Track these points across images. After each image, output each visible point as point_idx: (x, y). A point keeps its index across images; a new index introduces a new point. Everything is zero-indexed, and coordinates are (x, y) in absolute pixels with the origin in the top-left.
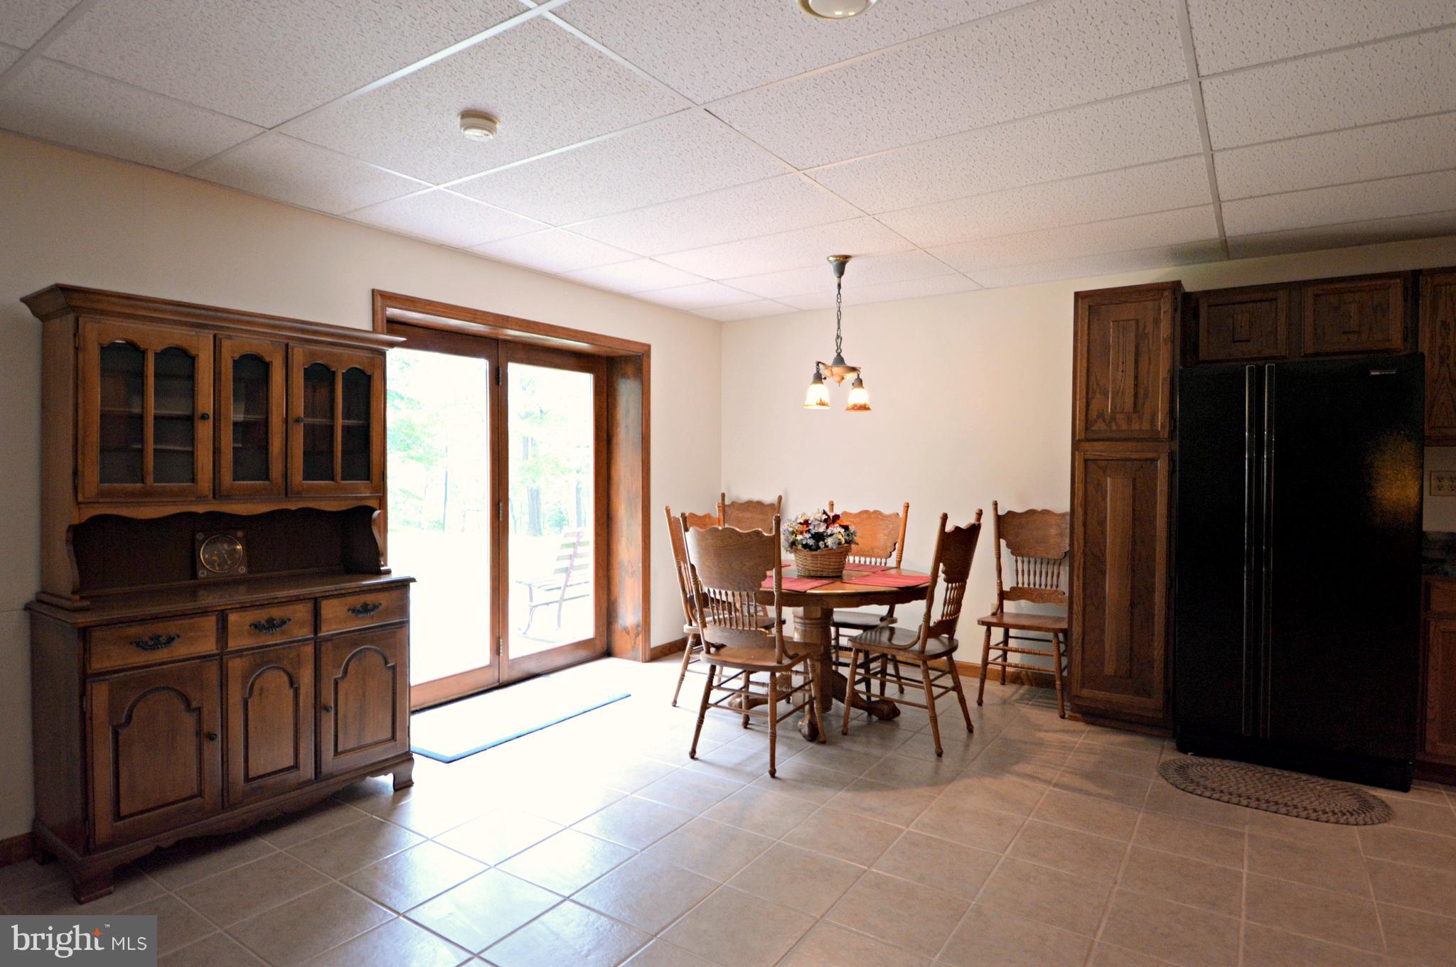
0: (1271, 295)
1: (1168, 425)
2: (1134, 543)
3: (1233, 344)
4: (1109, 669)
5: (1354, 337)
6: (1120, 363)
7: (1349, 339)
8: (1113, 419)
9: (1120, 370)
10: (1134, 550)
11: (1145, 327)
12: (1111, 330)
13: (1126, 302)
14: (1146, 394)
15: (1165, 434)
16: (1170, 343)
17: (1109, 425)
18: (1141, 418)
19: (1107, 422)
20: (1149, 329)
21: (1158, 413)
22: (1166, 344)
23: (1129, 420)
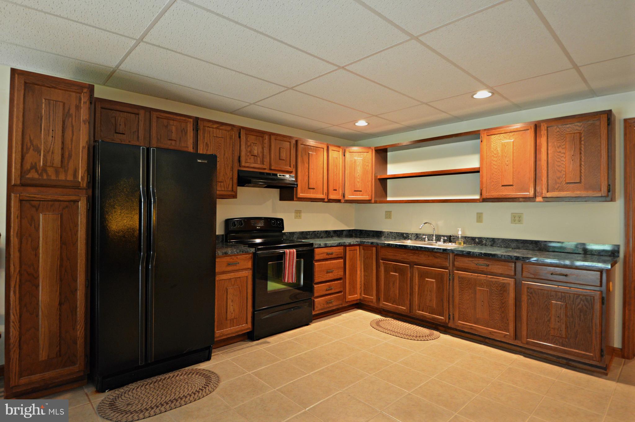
0: (136, 111)
1: (86, 178)
2: (61, 259)
3: (115, 134)
4: (43, 355)
5: (173, 143)
6: (51, 131)
7: (171, 144)
8: (44, 170)
9: (51, 135)
10: (61, 266)
11: (69, 110)
12: (44, 105)
13: (55, 88)
14: (70, 156)
15: (84, 184)
16: (87, 123)
17: (40, 175)
18: (66, 172)
19: (40, 172)
20: (73, 111)
21: (79, 170)
22: (85, 124)
23: (57, 172)
